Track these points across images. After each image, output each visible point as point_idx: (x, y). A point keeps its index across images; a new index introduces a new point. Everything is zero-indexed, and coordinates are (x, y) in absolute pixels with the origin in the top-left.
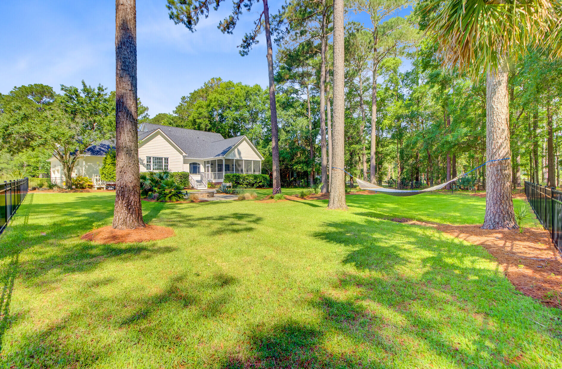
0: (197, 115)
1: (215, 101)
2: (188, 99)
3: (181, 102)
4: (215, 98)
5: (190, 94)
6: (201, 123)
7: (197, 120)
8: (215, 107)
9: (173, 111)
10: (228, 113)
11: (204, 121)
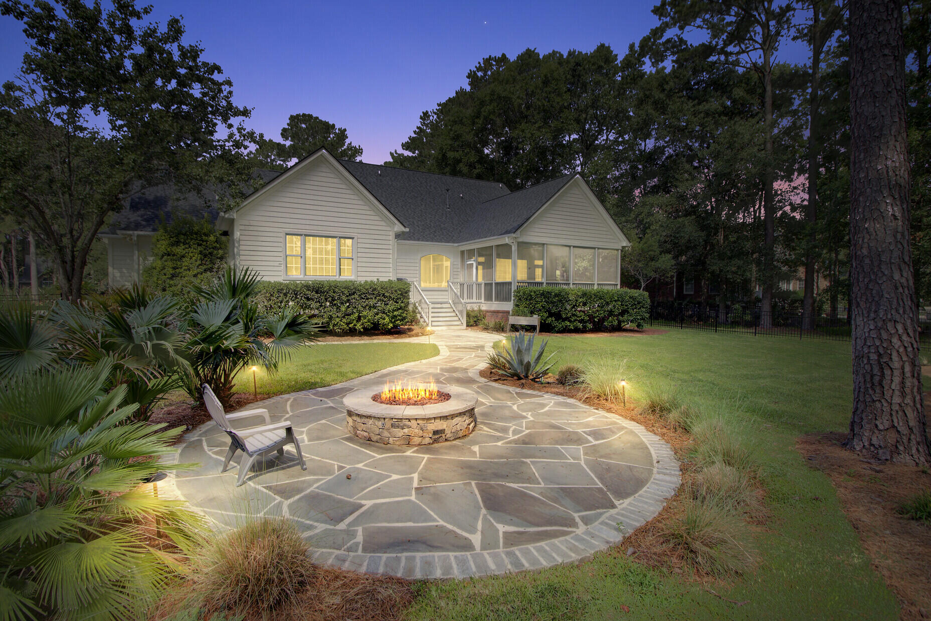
0: (450, 142)
1: (491, 101)
2: (435, 117)
3: (419, 125)
4: (493, 93)
5: (439, 105)
6: (459, 161)
7: (451, 155)
8: (492, 117)
9: (403, 145)
10: (523, 131)
11: (467, 154)
